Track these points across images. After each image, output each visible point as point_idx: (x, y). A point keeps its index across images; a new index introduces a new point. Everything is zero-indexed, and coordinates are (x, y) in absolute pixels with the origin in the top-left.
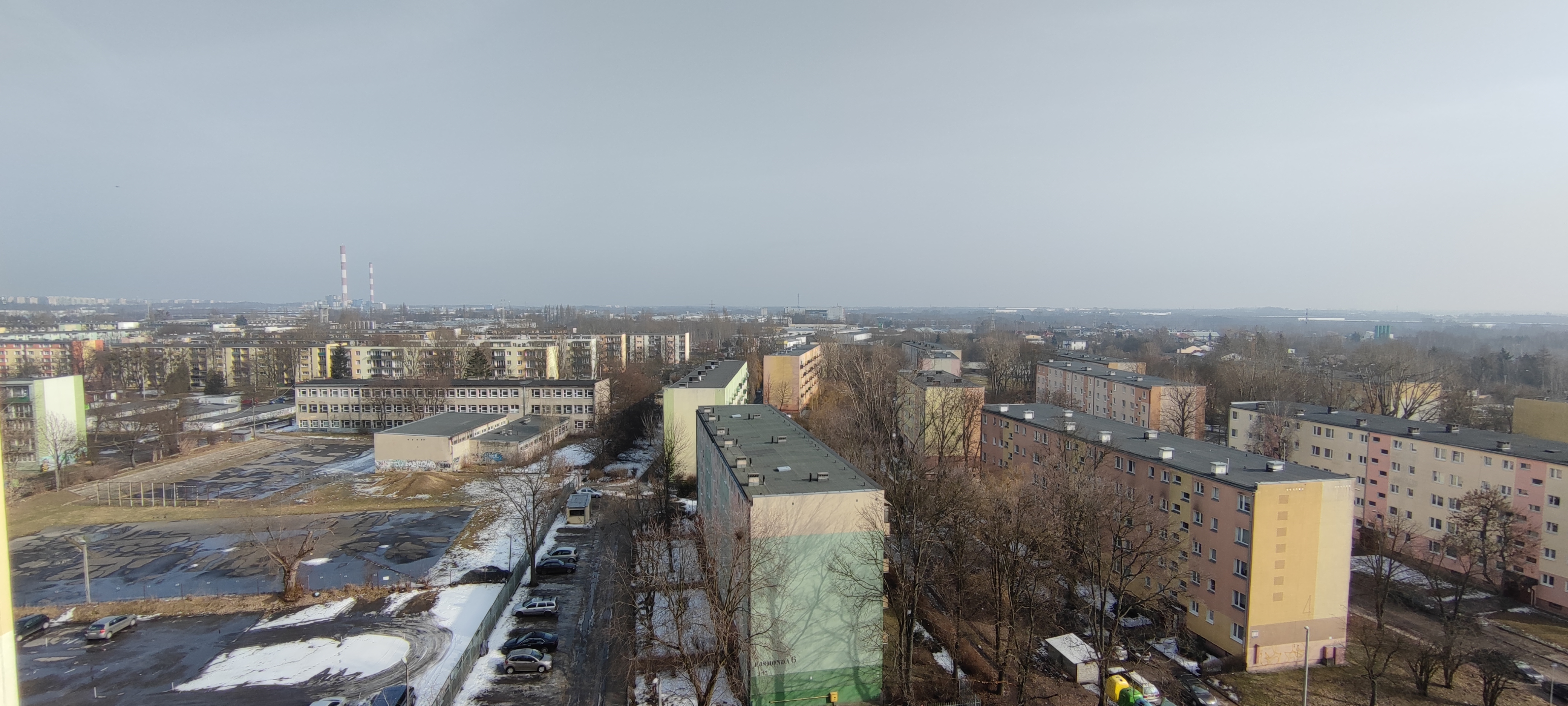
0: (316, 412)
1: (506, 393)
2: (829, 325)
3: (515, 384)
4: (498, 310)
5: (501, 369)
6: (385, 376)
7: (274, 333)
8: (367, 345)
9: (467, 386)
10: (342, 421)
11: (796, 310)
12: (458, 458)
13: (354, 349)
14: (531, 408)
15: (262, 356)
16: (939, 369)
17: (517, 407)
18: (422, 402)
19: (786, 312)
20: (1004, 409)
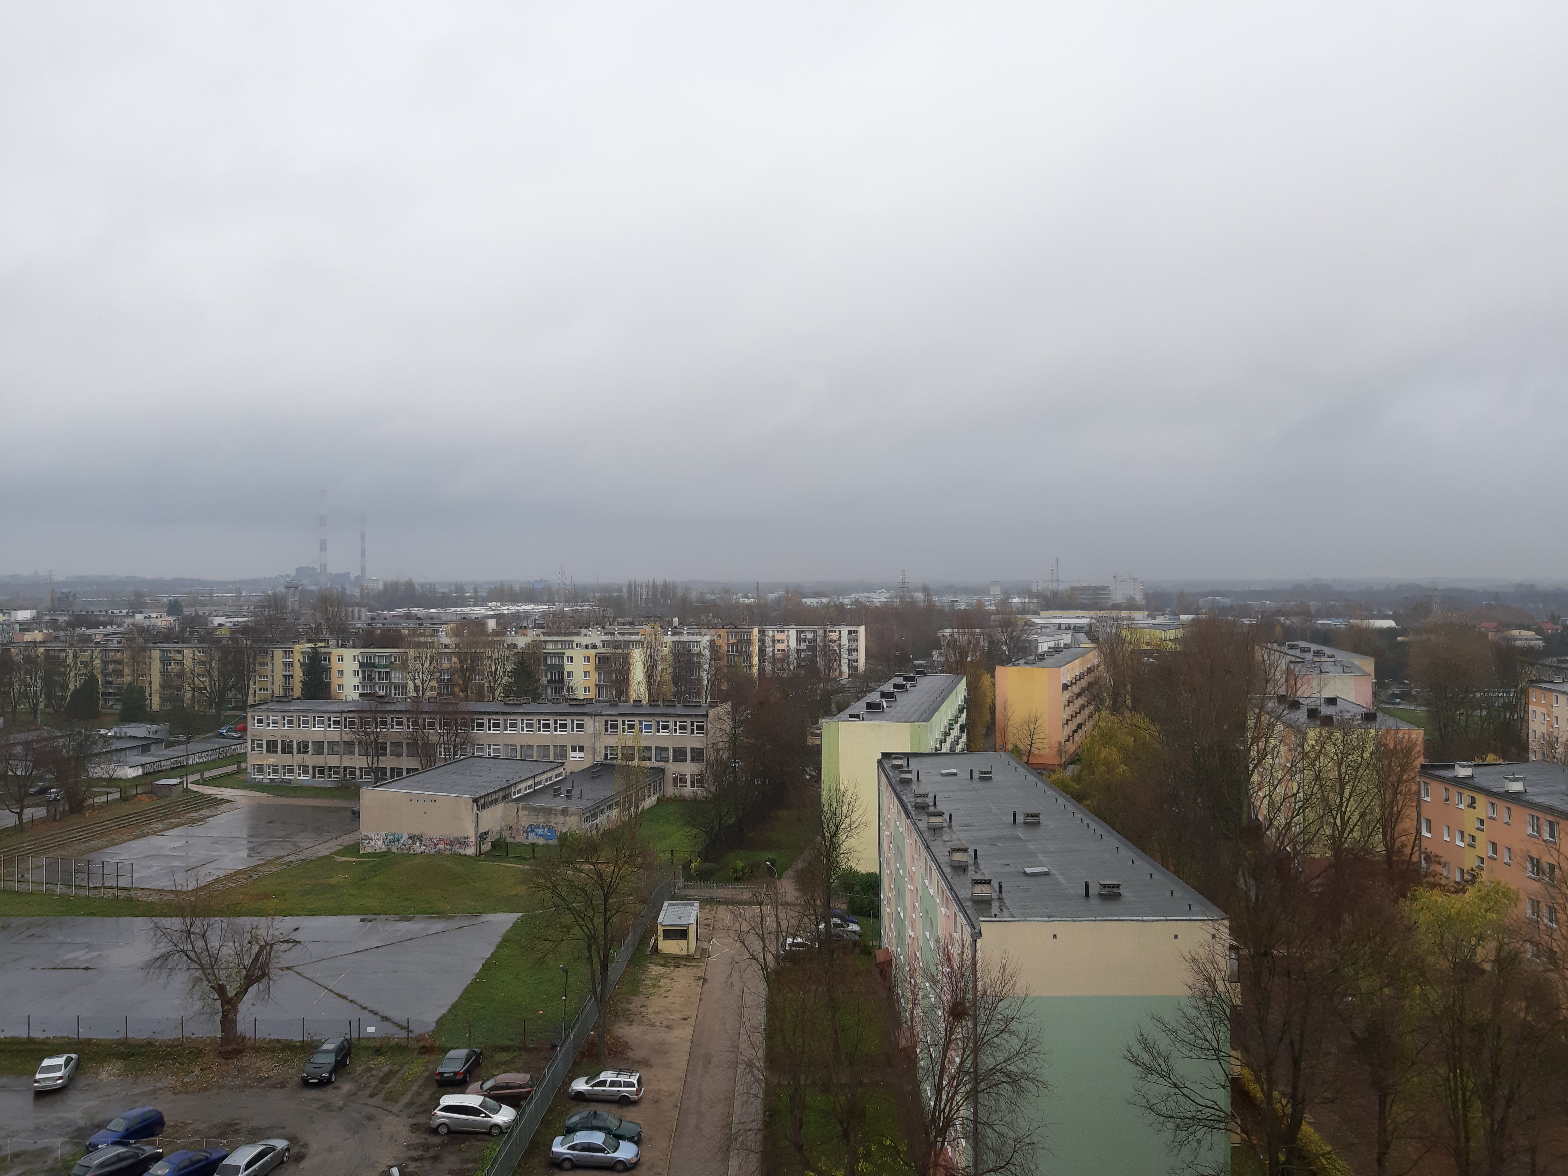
0: (276, 752)
1: (563, 726)
2: (1114, 613)
3: (580, 709)
4: (554, 588)
5: (557, 685)
6: (381, 697)
7: (220, 625)
8: (354, 646)
9: (503, 713)
10: (314, 767)
11: (1054, 586)
12: (486, 833)
13: (336, 652)
14: (602, 753)
15: (201, 663)
16: (1331, 695)
17: (581, 749)
18: (434, 738)
19: (1034, 589)
20: (1464, 772)
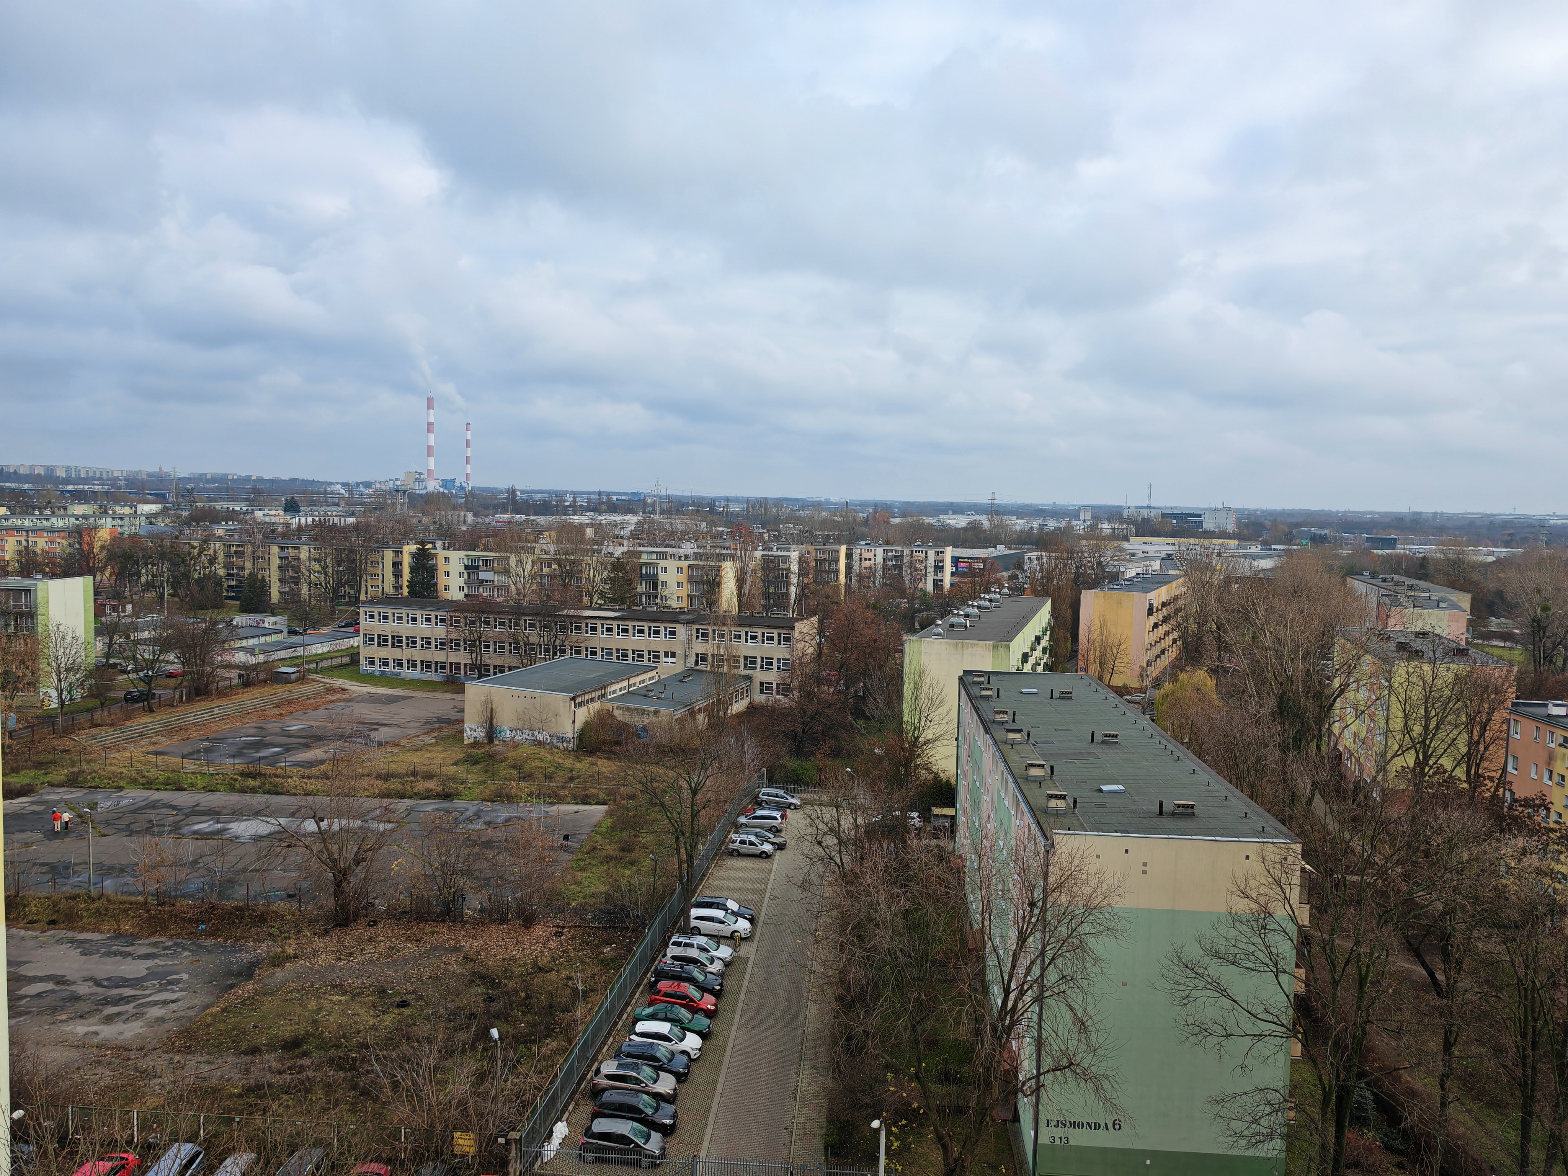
0: (387, 646)
2: (1204, 540)
3: (673, 617)
4: (649, 500)
5: (651, 593)
6: (484, 597)
8: (460, 549)
9: (600, 618)
10: (422, 662)
11: (1145, 512)
14: (693, 659)
15: (317, 560)
16: (1421, 628)
17: (673, 655)
20: (1558, 711)
